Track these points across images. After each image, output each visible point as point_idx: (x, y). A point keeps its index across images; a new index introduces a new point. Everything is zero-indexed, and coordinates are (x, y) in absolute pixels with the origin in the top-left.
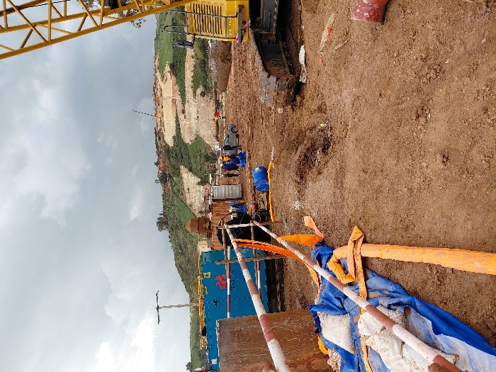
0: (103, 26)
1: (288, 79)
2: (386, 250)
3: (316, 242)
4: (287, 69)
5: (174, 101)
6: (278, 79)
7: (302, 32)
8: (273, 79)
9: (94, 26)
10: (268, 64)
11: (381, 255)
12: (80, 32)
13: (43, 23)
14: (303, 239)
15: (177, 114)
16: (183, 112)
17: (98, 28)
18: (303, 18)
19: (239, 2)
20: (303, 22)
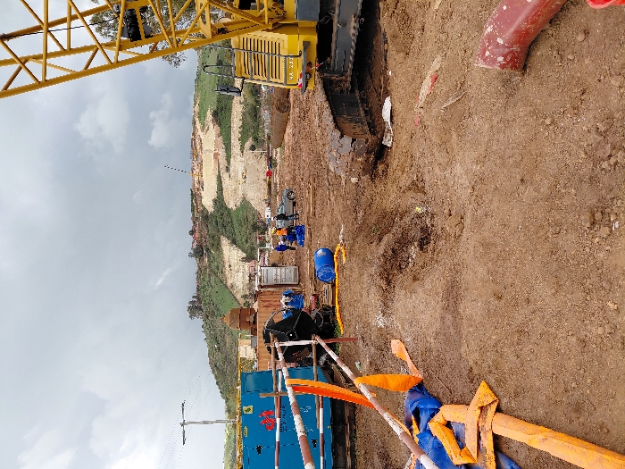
0: (118, 64)
1: (367, 140)
2: (541, 436)
3: (410, 386)
4: (366, 128)
5: (216, 155)
6: (354, 140)
7: (387, 79)
8: (347, 140)
9: (107, 63)
10: (341, 120)
11: (530, 441)
12: (87, 71)
13: (36, 58)
14: (393, 381)
15: (219, 172)
16: (228, 169)
17: (111, 66)
18: (390, 61)
19: (303, 38)
20: (390, 66)
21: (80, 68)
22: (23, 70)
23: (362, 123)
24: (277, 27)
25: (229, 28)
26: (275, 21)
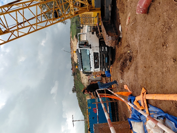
0: (53, 24)
2: (155, 96)
3: (129, 95)
6: (112, 37)
7: (120, 20)
8: (110, 37)
9: (50, 24)
10: (108, 32)
12: (46, 26)
18: (120, 15)
19: (97, 12)
20: (120, 17)
21: (44, 26)
22: (32, 27)
23: (114, 32)
24: (91, 10)
25: (79, 12)
26: (90, 9)
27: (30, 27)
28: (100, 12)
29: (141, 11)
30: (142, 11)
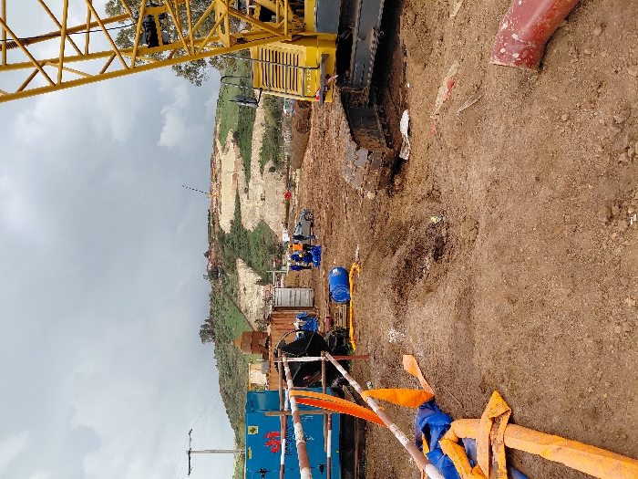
0: (135, 69)
1: (384, 152)
2: (555, 446)
3: (422, 402)
4: (383, 140)
5: (235, 176)
6: (370, 153)
7: (405, 92)
8: (363, 152)
10: (358, 133)
11: (544, 453)
12: (103, 76)
14: (403, 396)
15: (237, 193)
16: (246, 191)
17: (128, 71)
18: (408, 72)
19: (321, 50)
20: (408, 79)
23: (379, 137)
24: (297, 39)
26: (295, 33)
27: (32, 70)
28: (332, 51)
29: (516, 55)
30: (521, 53)
